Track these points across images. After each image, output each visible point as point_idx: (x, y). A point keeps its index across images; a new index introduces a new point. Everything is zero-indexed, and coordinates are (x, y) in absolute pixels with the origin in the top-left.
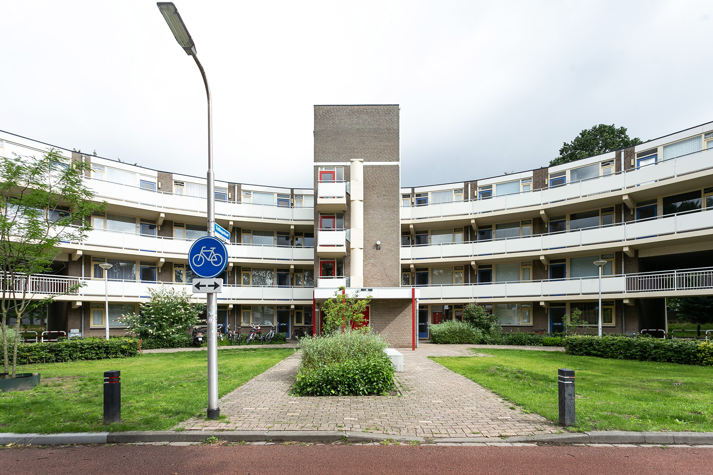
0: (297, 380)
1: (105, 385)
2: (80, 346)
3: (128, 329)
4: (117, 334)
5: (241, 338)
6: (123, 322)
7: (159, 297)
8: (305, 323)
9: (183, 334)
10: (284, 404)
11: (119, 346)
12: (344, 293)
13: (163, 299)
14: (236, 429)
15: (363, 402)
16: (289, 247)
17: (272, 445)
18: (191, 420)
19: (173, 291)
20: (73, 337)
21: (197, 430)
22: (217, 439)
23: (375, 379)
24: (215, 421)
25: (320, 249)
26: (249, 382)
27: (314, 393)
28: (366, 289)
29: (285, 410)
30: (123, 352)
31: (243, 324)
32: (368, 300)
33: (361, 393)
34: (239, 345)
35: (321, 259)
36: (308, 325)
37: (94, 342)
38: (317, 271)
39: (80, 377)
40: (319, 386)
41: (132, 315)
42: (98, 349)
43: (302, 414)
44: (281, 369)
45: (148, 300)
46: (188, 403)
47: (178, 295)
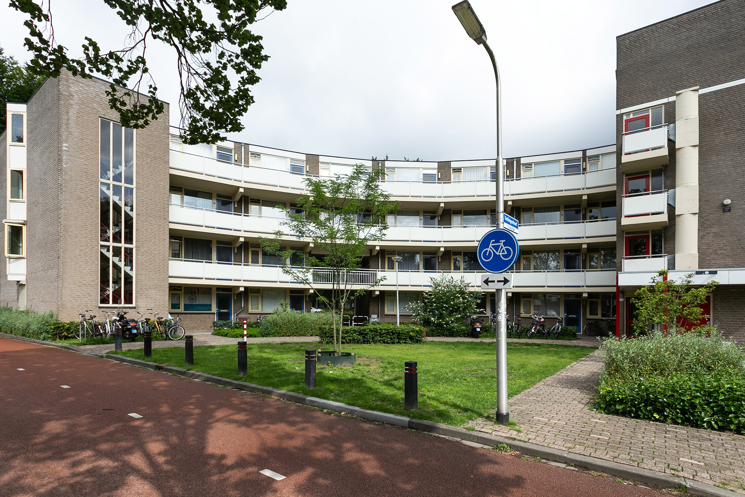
0: (601, 393)
1: (406, 373)
2: (379, 331)
3: (414, 316)
4: (406, 320)
5: (522, 330)
6: (410, 310)
7: (439, 286)
8: (603, 315)
9: (461, 324)
10: (585, 420)
11: (408, 332)
12: (665, 279)
13: (443, 288)
14: (530, 441)
15: (711, 440)
16: (580, 222)
17: (574, 470)
18: (480, 420)
19: (452, 279)
20: (374, 322)
21: (487, 433)
22: (509, 448)
23: (732, 409)
24: (505, 427)
25: (625, 222)
26: (537, 386)
27: (626, 413)
28: (704, 272)
29: (588, 430)
30: (411, 338)
31: (523, 315)
32: (710, 287)
33: (705, 424)
34: (519, 338)
35: (627, 233)
36: (607, 318)
37: (389, 328)
38: (622, 249)
39: (381, 359)
40: (634, 405)
41: (417, 303)
42: (393, 335)
43: (611, 439)
44: (574, 374)
45: (430, 289)
46: (474, 401)
47: (456, 284)
